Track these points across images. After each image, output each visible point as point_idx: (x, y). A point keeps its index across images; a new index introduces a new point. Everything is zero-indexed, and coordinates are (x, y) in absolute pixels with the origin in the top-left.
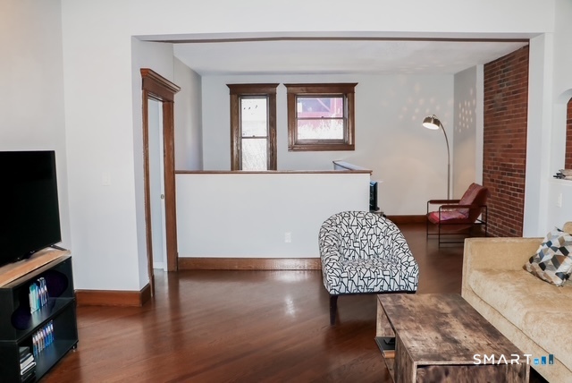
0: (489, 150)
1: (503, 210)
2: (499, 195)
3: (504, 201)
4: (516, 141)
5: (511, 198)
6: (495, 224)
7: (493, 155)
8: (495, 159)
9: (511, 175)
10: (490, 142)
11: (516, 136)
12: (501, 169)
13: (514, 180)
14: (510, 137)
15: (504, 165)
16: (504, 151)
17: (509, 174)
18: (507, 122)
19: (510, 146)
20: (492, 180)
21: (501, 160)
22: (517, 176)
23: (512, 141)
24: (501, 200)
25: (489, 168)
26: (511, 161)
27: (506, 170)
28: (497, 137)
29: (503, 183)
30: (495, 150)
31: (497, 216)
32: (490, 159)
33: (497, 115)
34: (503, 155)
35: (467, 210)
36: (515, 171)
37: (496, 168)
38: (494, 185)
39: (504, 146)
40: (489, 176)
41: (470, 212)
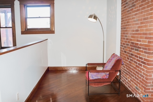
0: (124, 33)
1: (131, 72)
2: (129, 62)
3: (132, 66)
4: (141, 27)
5: (136, 66)
6: (127, 79)
7: (126, 36)
8: (127, 39)
9: (138, 50)
10: (125, 28)
11: (142, 23)
12: (130, 45)
13: (140, 54)
14: (137, 24)
15: (133, 43)
16: (133, 34)
17: (136, 50)
18: (135, 15)
19: (137, 31)
20: (125, 52)
21: (131, 40)
22: (142, 52)
23: (139, 27)
24: (130, 65)
25: (124, 44)
26: (138, 41)
27: (134, 46)
28: (128, 25)
29: (131, 54)
30: (127, 34)
31: (128, 75)
32: (124, 39)
33: (129, 11)
34: (132, 37)
35: (108, 73)
36: (140, 48)
37: (128, 45)
38: (126, 55)
39: (133, 31)
40: (124, 49)
41: (109, 74)
